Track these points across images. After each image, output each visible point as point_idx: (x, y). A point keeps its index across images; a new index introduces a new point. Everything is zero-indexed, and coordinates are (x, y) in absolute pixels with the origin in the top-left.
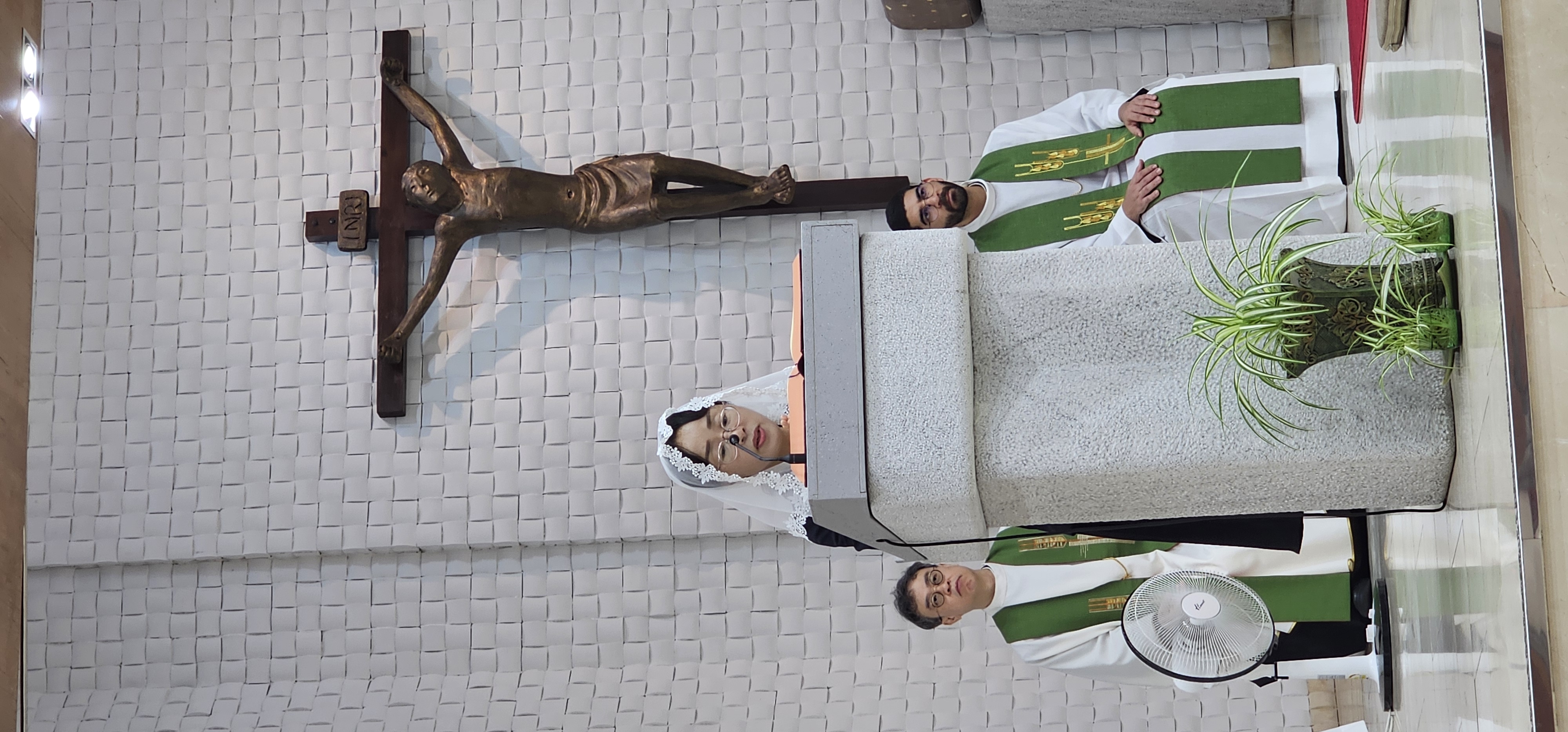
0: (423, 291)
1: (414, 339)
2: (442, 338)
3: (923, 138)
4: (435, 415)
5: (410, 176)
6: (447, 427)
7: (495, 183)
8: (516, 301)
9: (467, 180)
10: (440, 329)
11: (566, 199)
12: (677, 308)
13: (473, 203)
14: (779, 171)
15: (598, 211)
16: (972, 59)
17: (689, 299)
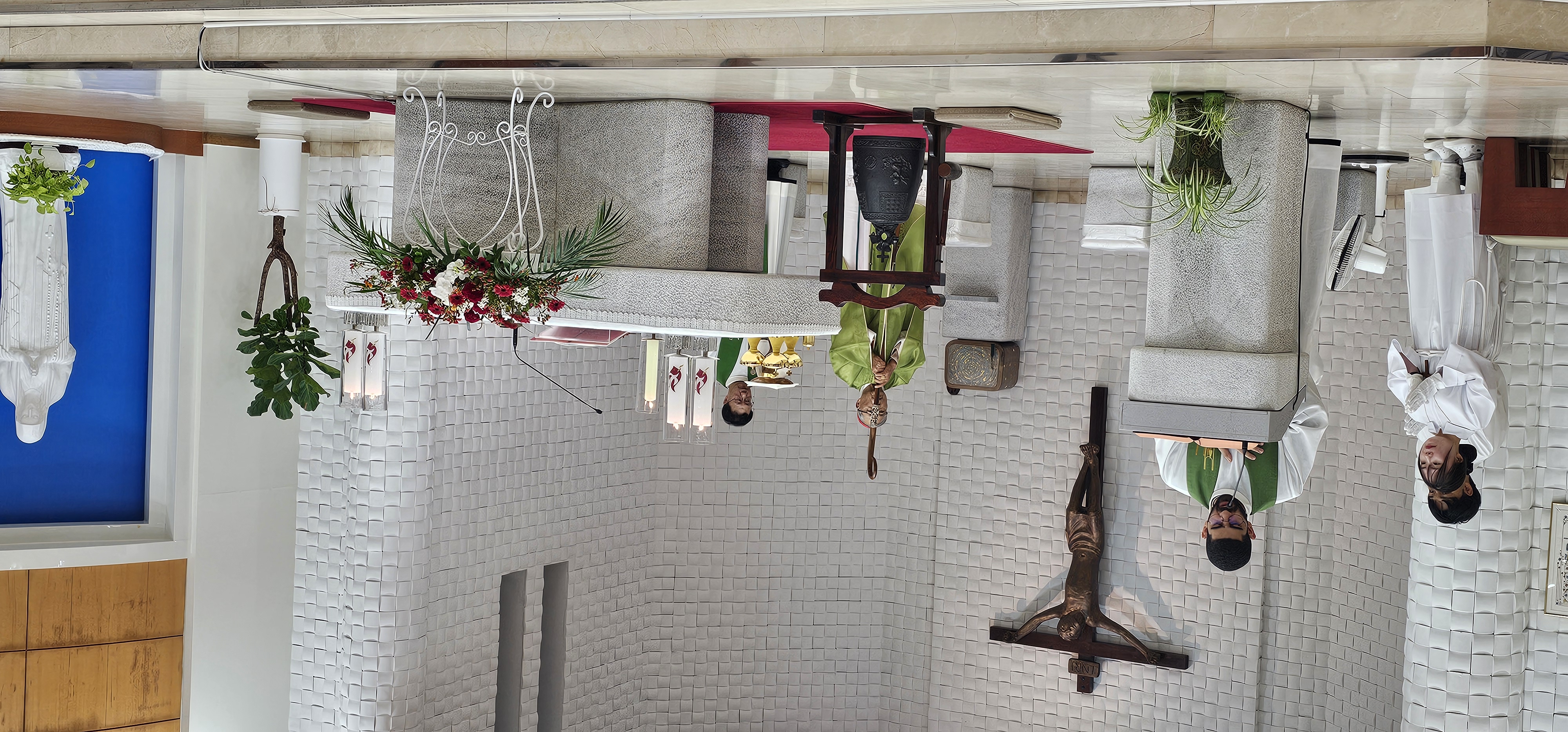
0: (1124, 637)
1: (1147, 645)
2: (1149, 631)
3: (1073, 378)
4: (1190, 640)
5: (1064, 636)
6: (1196, 635)
7: (1073, 593)
8: (1134, 590)
9: (1069, 607)
10: (1144, 631)
11: (1084, 558)
12: (1147, 509)
13: (1081, 605)
14: (1083, 450)
15: (1093, 543)
16: (1036, 350)
17: (1144, 503)
